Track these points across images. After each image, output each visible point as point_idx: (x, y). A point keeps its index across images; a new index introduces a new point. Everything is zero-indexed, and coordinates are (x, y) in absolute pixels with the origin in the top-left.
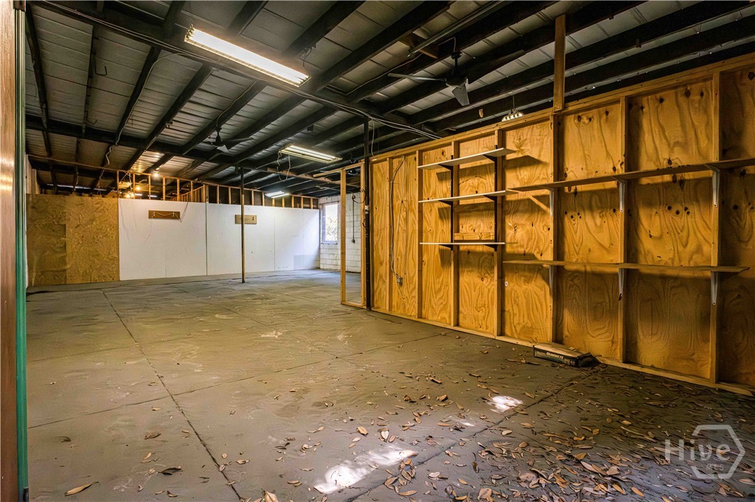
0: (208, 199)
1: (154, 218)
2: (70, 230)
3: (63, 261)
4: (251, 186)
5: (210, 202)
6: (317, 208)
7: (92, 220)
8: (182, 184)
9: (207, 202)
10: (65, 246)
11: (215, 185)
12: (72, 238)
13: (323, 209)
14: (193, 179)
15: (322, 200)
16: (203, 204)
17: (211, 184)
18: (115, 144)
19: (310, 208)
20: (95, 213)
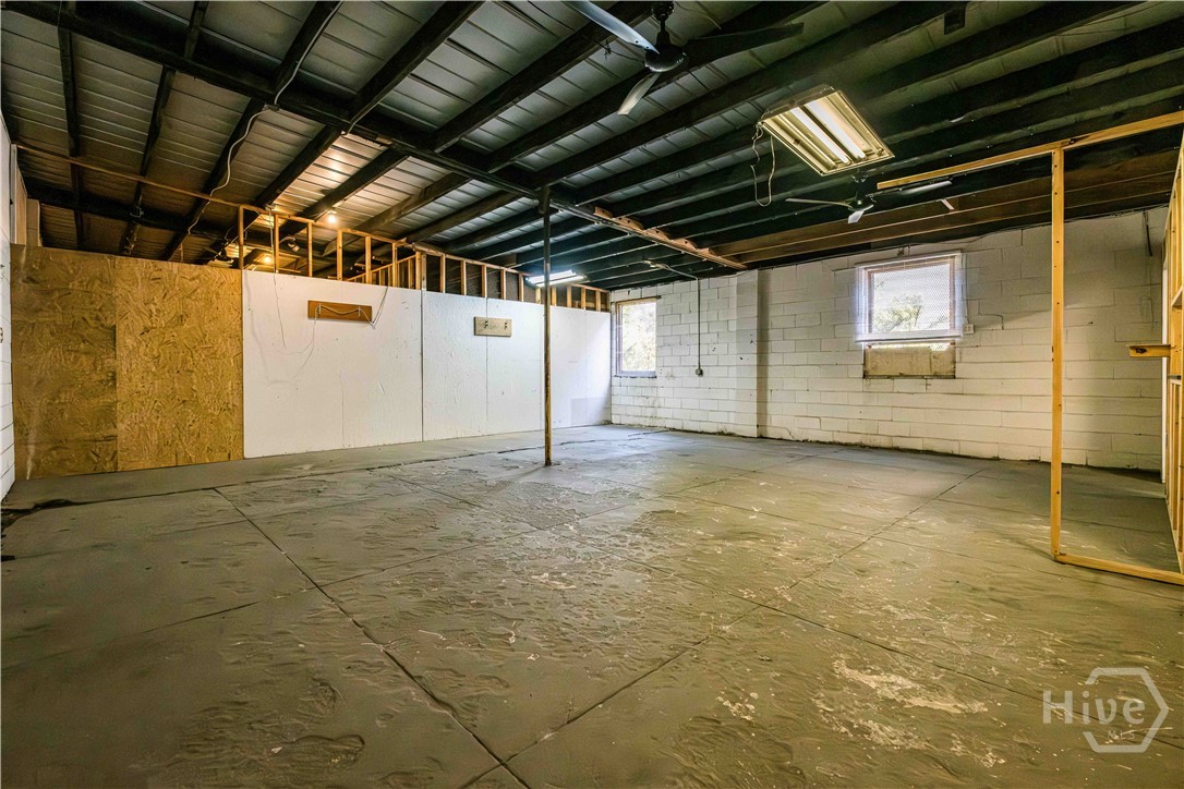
0: (424, 283)
1: (320, 317)
2: (126, 341)
3: (108, 415)
4: (502, 262)
5: (428, 290)
6: (606, 310)
7: (181, 319)
8: (376, 246)
9: (424, 289)
10: (114, 379)
11: (440, 254)
12: (133, 358)
13: (618, 311)
14: (397, 237)
15: (615, 296)
16: (417, 292)
17: (432, 252)
18: (270, 102)
19: (594, 309)
20: (188, 300)
